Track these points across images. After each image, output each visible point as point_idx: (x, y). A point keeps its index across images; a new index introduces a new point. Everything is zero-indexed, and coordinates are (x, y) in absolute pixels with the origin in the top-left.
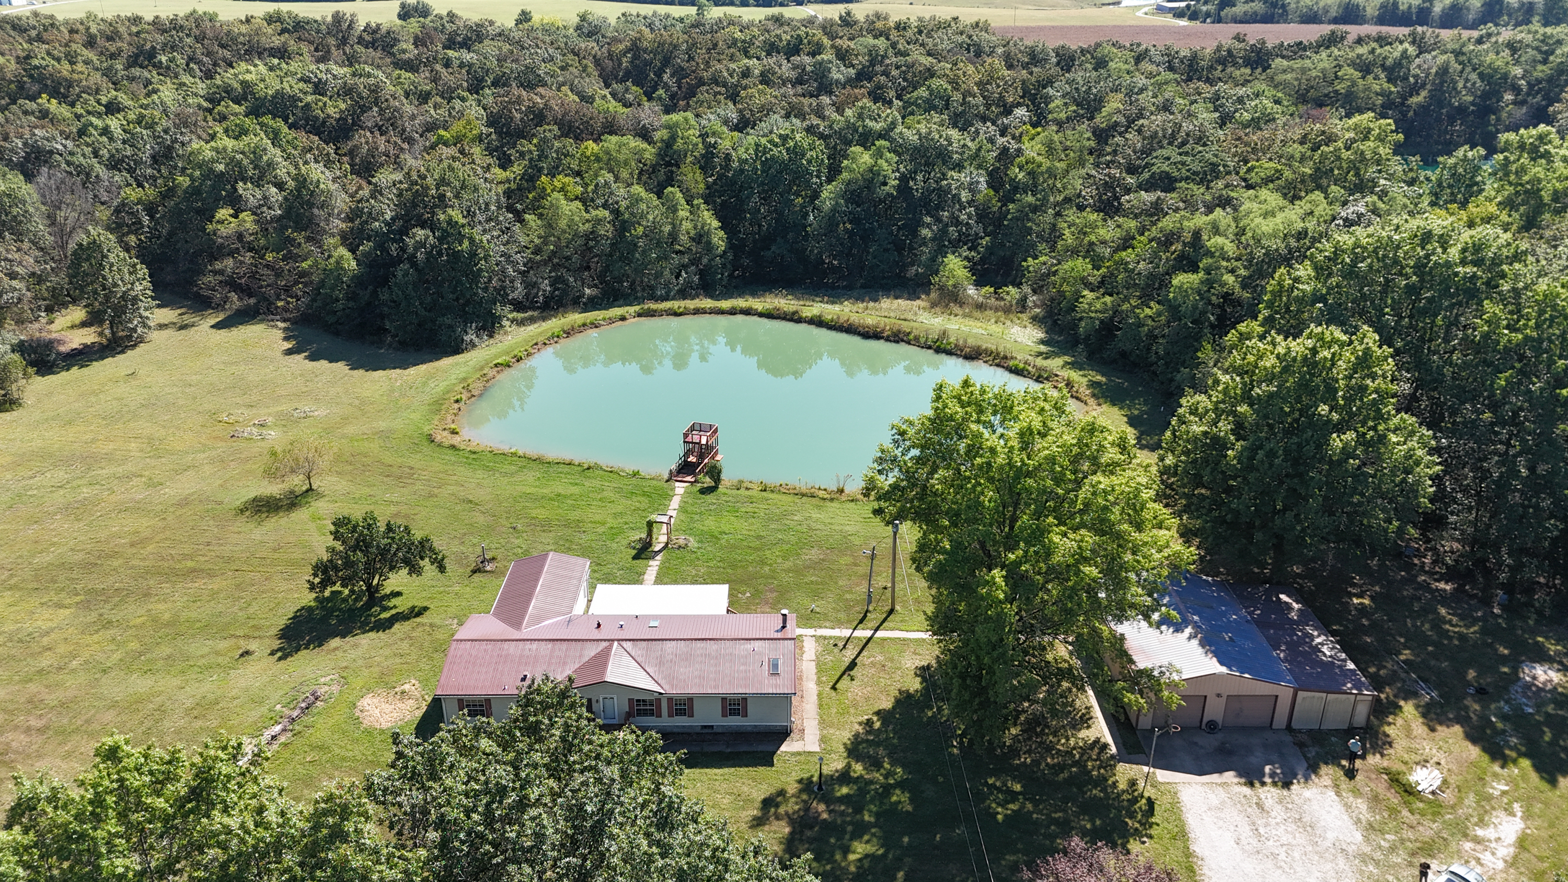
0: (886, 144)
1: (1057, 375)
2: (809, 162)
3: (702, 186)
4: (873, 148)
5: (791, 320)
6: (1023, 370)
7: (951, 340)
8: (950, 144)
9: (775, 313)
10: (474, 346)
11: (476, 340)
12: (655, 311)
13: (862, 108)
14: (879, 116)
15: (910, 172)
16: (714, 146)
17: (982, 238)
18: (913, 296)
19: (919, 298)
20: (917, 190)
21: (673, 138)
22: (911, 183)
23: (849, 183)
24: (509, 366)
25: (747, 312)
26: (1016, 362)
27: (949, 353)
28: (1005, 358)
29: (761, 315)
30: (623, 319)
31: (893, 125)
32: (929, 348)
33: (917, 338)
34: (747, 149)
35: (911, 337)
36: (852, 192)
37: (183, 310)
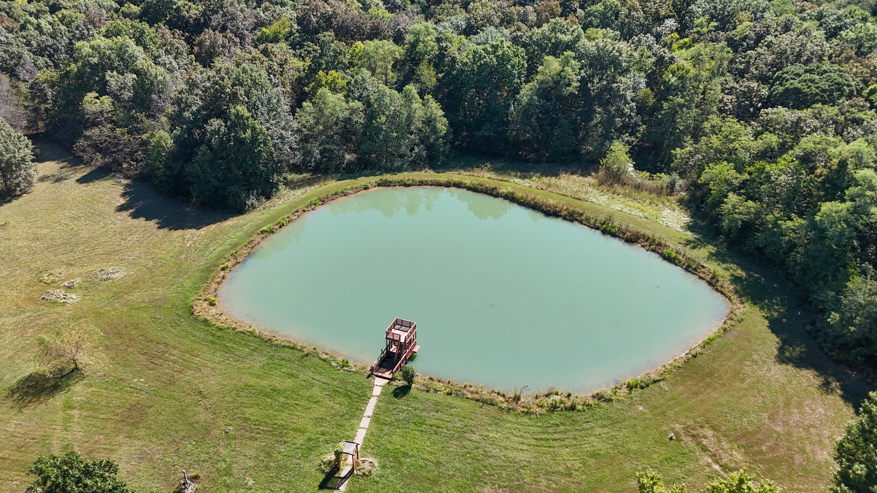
0: (573, 54)
1: (703, 267)
2: (513, 67)
3: (434, 79)
4: (562, 57)
5: (491, 194)
6: (675, 258)
7: (616, 224)
8: (621, 55)
9: (479, 188)
10: (253, 207)
11: (256, 203)
12: (391, 182)
13: (555, 23)
14: (568, 29)
15: (589, 76)
16: (445, 49)
17: (639, 126)
18: (585, 173)
19: (590, 175)
20: (593, 90)
21: (417, 41)
22: (589, 85)
23: (542, 82)
24: (272, 232)
25: (458, 185)
26: (669, 251)
27: (614, 235)
28: (660, 244)
29: (469, 189)
30: (366, 188)
31: (578, 37)
32: (597, 228)
33: (588, 219)
34: (468, 54)
35: (583, 218)
36: (545, 89)
37: (65, 164)
